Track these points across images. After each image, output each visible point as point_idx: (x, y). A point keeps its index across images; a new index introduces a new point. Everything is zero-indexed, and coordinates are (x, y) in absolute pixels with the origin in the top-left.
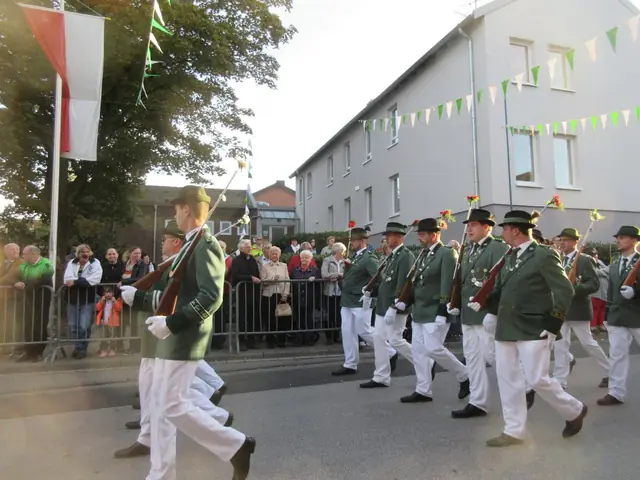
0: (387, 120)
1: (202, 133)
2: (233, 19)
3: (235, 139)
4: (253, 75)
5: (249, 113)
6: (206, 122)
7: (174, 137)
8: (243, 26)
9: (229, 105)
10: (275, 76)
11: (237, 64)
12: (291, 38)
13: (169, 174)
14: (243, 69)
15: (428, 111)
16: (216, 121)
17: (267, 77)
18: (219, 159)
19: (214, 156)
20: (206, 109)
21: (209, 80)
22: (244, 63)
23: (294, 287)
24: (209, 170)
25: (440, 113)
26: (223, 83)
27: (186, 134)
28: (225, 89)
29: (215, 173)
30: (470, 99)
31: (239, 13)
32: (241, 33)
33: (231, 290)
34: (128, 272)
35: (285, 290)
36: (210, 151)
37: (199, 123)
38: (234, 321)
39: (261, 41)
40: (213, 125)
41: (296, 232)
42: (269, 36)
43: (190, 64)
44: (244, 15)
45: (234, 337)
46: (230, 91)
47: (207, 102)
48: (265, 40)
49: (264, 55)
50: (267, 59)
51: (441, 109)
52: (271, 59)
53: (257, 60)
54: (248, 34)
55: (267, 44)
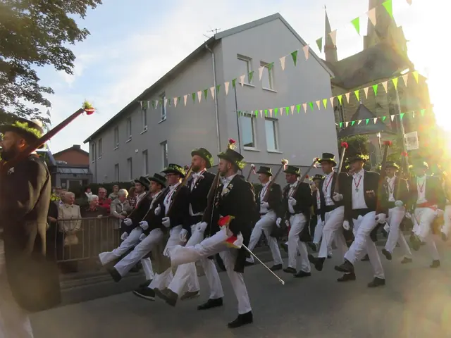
0: (157, 102)
1: (6, 104)
2: (36, 18)
3: (37, 110)
4: (53, 63)
5: (49, 91)
6: (11, 96)
8: (44, 24)
9: (31, 84)
10: (71, 65)
11: (39, 53)
12: (85, 38)
14: (44, 56)
15: (185, 97)
16: (19, 95)
17: (65, 65)
20: (10, 85)
21: (14, 63)
22: (45, 52)
25: (194, 98)
26: (26, 66)
28: (28, 70)
30: (213, 89)
31: (41, 14)
32: (43, 29)
35: (77, 227)
37: (4, 96)
39: (59, 37)
40: (17, 99)
41: (89, 183)
42: (66, 34)
44: (45, 16)
46: (32, 73)
47: (12, 79)
48: (63, 37)
49: (61, 48)
50: (65, 51)
51: (194, 96)
52: (68, 51)
53: (56, 51)
54: (49, 30)
55: (65, 40)
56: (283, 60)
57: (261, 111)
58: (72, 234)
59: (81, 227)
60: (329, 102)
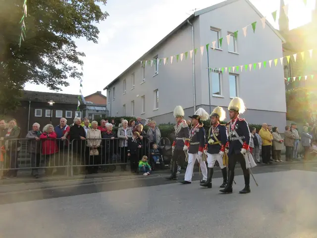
0: (152, 61)
1: (57, 63)
2: (75, 6)
3: (75, 67)
4: (85, 36)
5: (83, 54)
6: (59, 58)
7: (41, 64)
8: (80, 10)
9: (72, 50)
10: (97, 37)
11: (77, 29)
12: (106, 18)
13: (38, 84)
14: (80, 31)
15: (172, 58)
16: (65, 58)
17: (93, 37)
18: (65, 77)
19: (63, 75)
20: (59, 51)
21: (62, 36)
22: (81, 29)
23: (103, 142)
24: (60, 83)
25: (177, 59)
26: (69, 38)
27: (48, 63)
28: (70, 41)
29: (63, 85)
30: (191, 52)
31: (79, 3)
32: (79, 13)
33: (69, 143)
34: (8, 133)
35: (98, 144)
36: (61, 73)
37: (55, 58)
38: (70, 160)
39: (90, 18)
40: (63, 60)
41: (106, 116)
42: (94, 16)
43: (51, 27)
44: (81, 4)
45: (70, 168)
46: (73, 43)
47: (60, 47)
48: (92, 18)
49: (91, 26)
50: (93, 27)
51: (178, 56)
52: (95, 28)
53: (87, 28)
54: (83, 14)
55: (93, 20)
56: (245, 29)
57: (226, 68)
58: (95, 149)
59: (101, 144)
60: (279, 61)
